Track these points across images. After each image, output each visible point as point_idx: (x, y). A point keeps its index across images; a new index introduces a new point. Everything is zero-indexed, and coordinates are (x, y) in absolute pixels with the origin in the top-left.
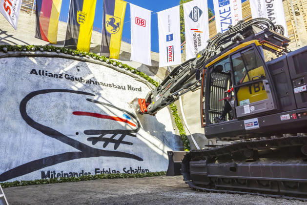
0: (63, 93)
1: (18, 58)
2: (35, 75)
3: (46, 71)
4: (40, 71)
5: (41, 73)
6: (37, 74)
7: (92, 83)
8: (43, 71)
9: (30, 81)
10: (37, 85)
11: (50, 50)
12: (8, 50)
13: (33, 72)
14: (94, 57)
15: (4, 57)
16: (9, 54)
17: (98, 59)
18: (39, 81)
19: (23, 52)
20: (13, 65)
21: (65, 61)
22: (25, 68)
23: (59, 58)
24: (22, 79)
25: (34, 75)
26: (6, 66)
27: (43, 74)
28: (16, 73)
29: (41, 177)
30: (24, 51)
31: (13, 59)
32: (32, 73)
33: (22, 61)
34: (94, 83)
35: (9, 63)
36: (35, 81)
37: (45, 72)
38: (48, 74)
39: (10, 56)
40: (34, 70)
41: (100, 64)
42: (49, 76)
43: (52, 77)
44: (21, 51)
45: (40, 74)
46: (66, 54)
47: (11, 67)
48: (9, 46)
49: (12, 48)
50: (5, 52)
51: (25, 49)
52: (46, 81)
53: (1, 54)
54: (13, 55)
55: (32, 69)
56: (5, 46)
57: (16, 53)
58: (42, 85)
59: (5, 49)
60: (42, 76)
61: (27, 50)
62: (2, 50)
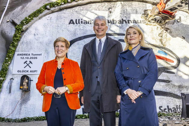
1: (59, 12)
2: (72, 24)
3: (82, 19)
4: (76, 20)
5: (78, 22)
7: (124, 22)
8: (79, 20)
9: (69, 31)
10: (75, 34)
12: (51, 7)
13: (71, 22)
15: (49, 14)
16: (52, 11)
18: (76, 30)
19: (62, 6)
20: (56, 19)
22: (65, 20)
23: (92, 4)
24: (63, 31)
26: (51, 21)
27: (79, 23)
28: (58, 26)
29: (82, 112)
30: (62, 5)
31: (55, 14)
32: (70, 23)
33: (62, 14)
34: (126, 23)
35: (52, 18)
36: (73, 30)
37: (80, 20)
38: (83, 22)
39: (53, 12)
40: (72, 20)
42: (84, 23)
43: (87, 23)
44: (60, 5)
45: (77, 24)
47: (55, 21)
48: (50, 4)
49: (52, 5)
50: (48, 9)
51: (63, 3)
52: (82, 29)
53: (46, 11)
54: (55, 11)
55: (70, 19)
56: (47, 5)
57: (57, 8)
58: (78, 33)
59: (48, 7)
60: (78, 24)
61: (65, 3)
62: (46, 9)
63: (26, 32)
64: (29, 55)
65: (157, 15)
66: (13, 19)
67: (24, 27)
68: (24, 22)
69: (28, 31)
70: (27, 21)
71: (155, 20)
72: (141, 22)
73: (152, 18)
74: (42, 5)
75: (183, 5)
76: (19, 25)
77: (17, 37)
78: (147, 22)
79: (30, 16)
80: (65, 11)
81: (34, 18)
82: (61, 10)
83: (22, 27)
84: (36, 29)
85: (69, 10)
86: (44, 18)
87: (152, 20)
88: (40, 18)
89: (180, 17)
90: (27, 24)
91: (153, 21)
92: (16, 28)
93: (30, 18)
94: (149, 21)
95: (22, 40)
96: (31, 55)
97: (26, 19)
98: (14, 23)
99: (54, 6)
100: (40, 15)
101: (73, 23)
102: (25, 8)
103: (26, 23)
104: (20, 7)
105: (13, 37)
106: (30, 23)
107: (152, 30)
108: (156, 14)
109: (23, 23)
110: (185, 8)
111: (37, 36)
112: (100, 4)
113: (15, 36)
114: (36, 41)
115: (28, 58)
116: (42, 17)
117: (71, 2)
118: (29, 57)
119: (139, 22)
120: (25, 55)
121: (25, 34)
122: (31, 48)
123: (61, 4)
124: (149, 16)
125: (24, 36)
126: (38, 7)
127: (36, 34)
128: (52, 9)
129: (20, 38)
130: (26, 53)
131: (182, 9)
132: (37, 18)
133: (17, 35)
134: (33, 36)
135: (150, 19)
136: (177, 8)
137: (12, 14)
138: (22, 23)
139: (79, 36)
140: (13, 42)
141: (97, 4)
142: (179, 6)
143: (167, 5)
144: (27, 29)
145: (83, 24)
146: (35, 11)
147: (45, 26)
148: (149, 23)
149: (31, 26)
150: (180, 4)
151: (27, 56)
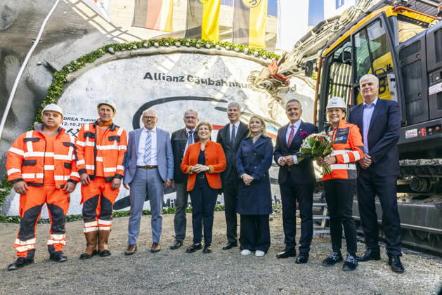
0: (184, 102)
1: (129, 60)
3: (164, 74)
4: (155, 74)
5: (157, 77)
6: (152, 79)
8: (160, 74)
9: (143, 89)
10: (152, 94)
11: (167, 44)
12: (115, 50)
13: (148, 76)
14: (227, 47)
15: (112, 61)
16: (117, 56)
17: (233, 49)
18: (154, 88)
19: (133, 51)
20: (123, 69)
21: (188, 58)
22: (137, 72)
24: (134, 87)
25: (148, 80)
26: (115, 71)
27: (160, 79)
28: (127, 80)
30: (135, 49)
31: (123, 62)
32: (145, 77)
33: (134, 63)
34: (227, 85)
35: (118, 67)
36: (149, 88)
37: (162, 76)
38: (166, 78)
39: (118, 58)
40: (148, 74)
41: (236, 57)
42: (167, 79)
43: (171, 80)
44: (131, 49)
45: (156, 79)
46: (189, 47)
47: (121, 73)
48: (115, 45)
49: (119, 48)
50: (111, 53)
51: (135, 47)
52: (163, 87)
53: (108, 56)
54: (122, 56)
55: (146, 72)
56: (111, 46)
57: (125, 53)
58: (158, 93)
59: (111, 49)
60: (158, 81)
61: (138, 48)
62: (109, 52)
63: (72, 85)
64: (77, 119)
65: (266, 79)
66: (49, 62)
67: (69, 77)
68: (69, 68)
69: (76, 82)
70: (74, 67)
71: (265, 85)
72: (246, 87)
73: (260, 82)
74: (100, 45)
75: (300, 69)
76: (59, 72)
77: (56, 90)
78: (254, 87)
79: (79, 60)
80: (138, 59)
81: (86, 64)
82: (132, 56)
83: (65, 75)
84: (90, 81)
85: (144, 58)
86: (103, 66)
87: (261, 85)
88: (96, 65)
89: (295, 85)
90: (74, 71)
91: (262, 87)
92: (55, 77)
93: (79, 64)
94: (257, 87)
95: (64, 96)
96: (80, 120)
97: (73, 64)
98: (49, 68)
99: (121, 50)
100: (98, 61)
101: (151, 78)
102: (72, 46)
103: (71, 69)
104: (62, 45)
105: (49, 90)
106: (79, 71)
107: (260, 98)
108: (266, 77)
109: (67, 69)
110: (301, 74)
111: (90, 93)
112: (192, 55)
113: (52, 88)
114: (89, 100)
115: (74, 124)
116: (100, 64)
117: (148, 47)
118: (77, 122)
119: (244, 85)
120: (69, 119)
121: (70, 87)
122: (80, 110)
123: (133, 49)
124: (257, 79)
125: (67, 90)
126: (94, 48)
127: (89, 88)
128: (118, 53)
129: (62, 92)
130: (71, 117)
131: (298, 75)
132: (92, 64)
133: (56, 87)
134: (85, 91)
135: (258, 84)
136: (292, 73)
137: (46, 53)
138: (65, 70)
139: (160, 98)
140: (47, 98)
141: (187, 54)
142: (294, 70)
143: (280, 67)
144: (74, 80)
145: (165, 81)
146: (88, 52)
147: (104, 77)
148: (256, 88)
149: (80, 75)
150: (296, 68)
151: (73, 122)
